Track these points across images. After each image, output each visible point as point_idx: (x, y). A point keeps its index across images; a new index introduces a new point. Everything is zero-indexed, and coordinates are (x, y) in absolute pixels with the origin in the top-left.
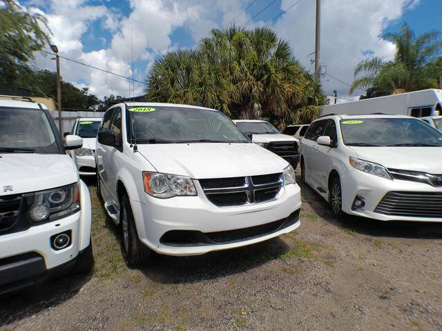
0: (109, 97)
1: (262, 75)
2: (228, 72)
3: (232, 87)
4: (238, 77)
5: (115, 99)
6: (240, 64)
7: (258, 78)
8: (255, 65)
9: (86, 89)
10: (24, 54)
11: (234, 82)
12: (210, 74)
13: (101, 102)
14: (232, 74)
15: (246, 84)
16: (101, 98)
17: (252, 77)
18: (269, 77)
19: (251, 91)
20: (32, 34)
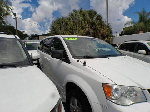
0: (32, 34)
1: (93, 26)
2: (80, 25)
3: (82, 31)
4: (84, 27)
5: (35, 35)
6: (85, 22)
7: (91, 27)
8: (90, 22)
9: (24, 32)
10: (2, 17)
11: (83, 28)
12: (74, 25)
13: (29, 36)
14: (82, 25)
15: (87, 29)
16: (29, 35)
17: (89, 27)
18: (95, 27)
19: (89, 32)
20: (5, 8)
